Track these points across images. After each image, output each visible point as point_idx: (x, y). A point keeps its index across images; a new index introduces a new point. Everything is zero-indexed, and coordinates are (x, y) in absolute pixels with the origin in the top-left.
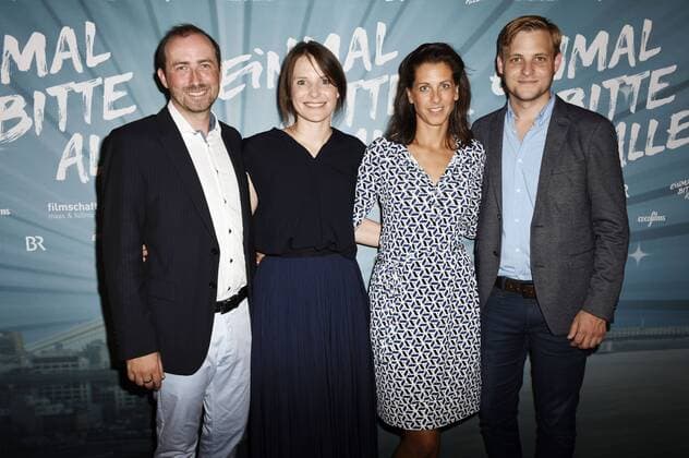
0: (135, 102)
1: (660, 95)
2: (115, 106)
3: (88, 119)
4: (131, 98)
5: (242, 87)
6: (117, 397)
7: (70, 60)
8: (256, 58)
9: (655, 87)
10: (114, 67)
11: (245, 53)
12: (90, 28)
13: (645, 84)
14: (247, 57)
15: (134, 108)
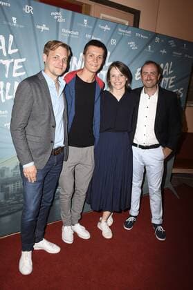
0: (25, 70)
1: (171, 85)
2: (18, 71)
3: (7, 76)
4: (24, 69)
7: (2, 50)
9: (171, 82)
10: (19, 55)
12: (11, 38)
13: (169, 80)
15: (24, 73)
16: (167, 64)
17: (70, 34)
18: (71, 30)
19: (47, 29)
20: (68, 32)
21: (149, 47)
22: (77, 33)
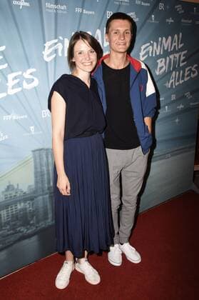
0: (7, 62)
1: (183, 61)
4: (5, 60)
5: (54, 56)
6: (2, 216)
8: (60, 41)
9: (182, 58)
11: (56, 38)
13: (180, 56)
14: (56, 41)
15: (6, 65)
16: (176, 36)
17: (56, 9)
18: (56, 3)
19: (27, 4)
20: (53, 6)
21: (153, 16)
22: (64, 7)
